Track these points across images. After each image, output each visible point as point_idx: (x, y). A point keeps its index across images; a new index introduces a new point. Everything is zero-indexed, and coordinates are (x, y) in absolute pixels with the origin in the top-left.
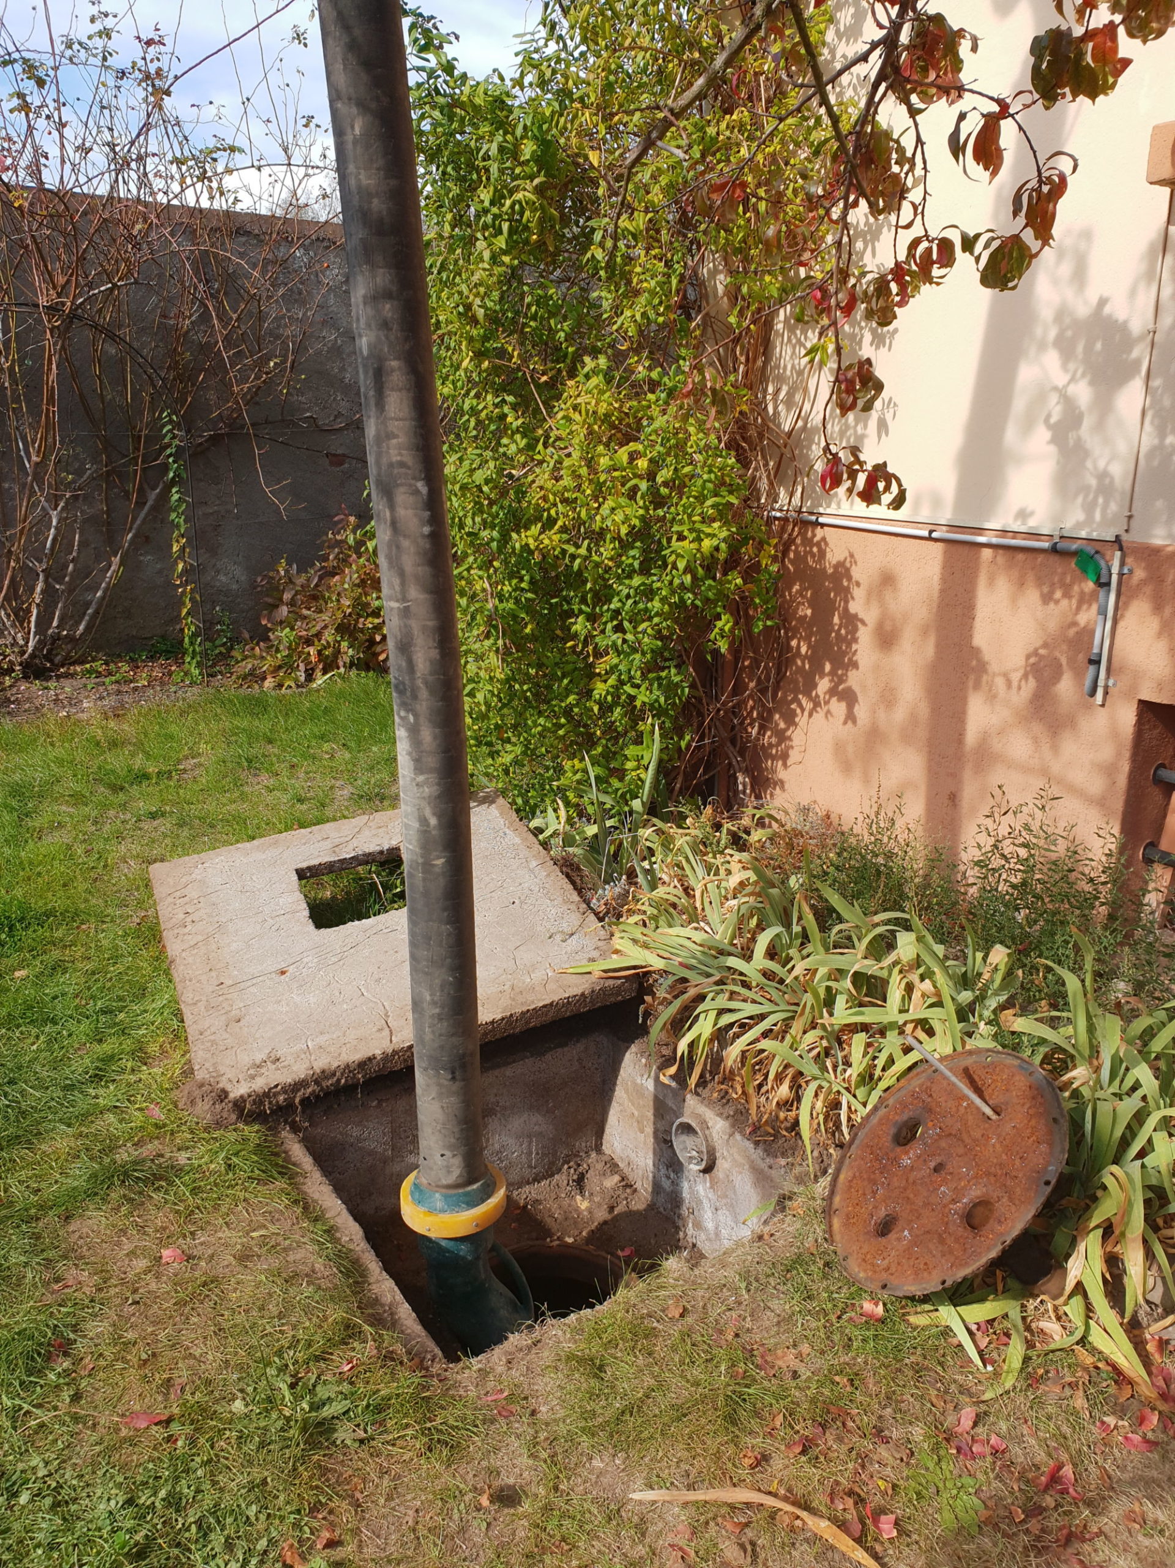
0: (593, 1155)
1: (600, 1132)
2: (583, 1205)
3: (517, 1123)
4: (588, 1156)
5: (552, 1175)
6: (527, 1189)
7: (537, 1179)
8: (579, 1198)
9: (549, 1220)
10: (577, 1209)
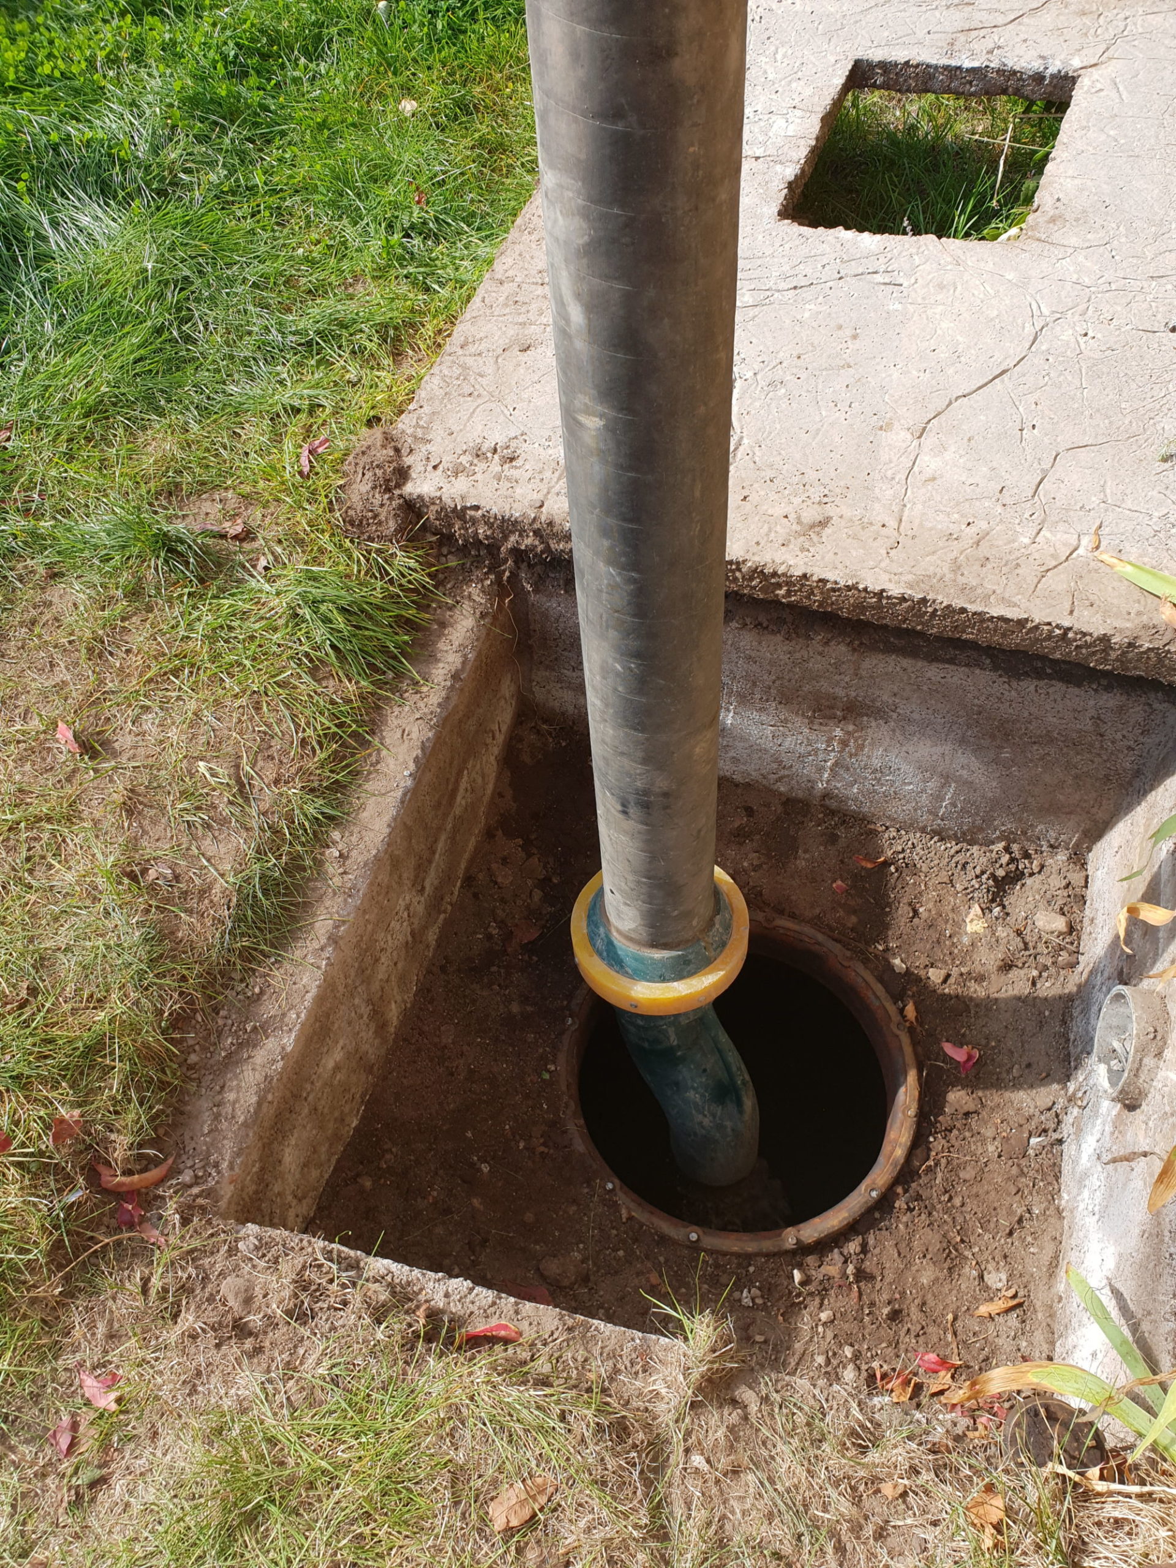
0: (1062, 857)
1: (1096, 832)
2: (974, 924)
3: (925, 750)
4: (1053, 855)
5: (972, 843)
6: (915, 837)
7: (942, 835)
8: (976, 909)
9: (904, 911)
10: (959, 925)
